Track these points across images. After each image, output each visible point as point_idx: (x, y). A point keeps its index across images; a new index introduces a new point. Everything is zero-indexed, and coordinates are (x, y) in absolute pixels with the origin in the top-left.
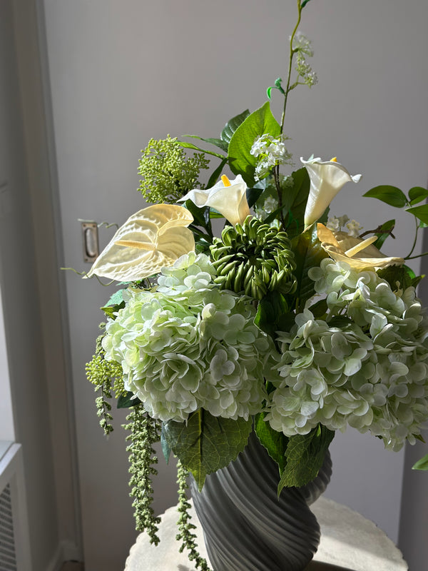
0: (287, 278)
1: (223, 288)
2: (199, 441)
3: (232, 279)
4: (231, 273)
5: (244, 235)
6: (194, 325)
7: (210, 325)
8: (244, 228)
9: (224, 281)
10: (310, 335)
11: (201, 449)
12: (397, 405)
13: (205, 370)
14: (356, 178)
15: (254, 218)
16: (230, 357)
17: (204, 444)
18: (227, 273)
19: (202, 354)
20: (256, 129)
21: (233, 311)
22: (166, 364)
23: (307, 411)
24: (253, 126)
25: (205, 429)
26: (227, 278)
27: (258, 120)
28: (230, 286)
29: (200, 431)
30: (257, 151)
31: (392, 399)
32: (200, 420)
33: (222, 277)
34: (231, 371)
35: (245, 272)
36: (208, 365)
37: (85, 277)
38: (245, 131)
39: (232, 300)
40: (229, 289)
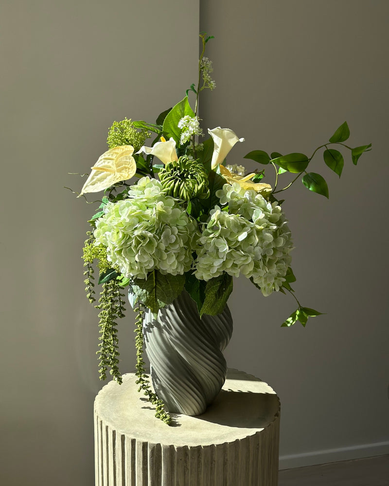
0: (204, 189)
1: (167, 195)
2: (154, 290)
3: (173, 189)
4: (172, 185)
5: (179, 167)
6: (152, 214)
7: (160, 215)
8: (178, 162)
9: (168, 190)
10: (218, 219)
11: (155, 295)
12: (267, 260)
13: (159, 240)
14: (242, 140)
15: (184, 158)
16: (173, 233)
17: (157, 291)
18: (169, 186)
19: (156, 231)
20: (180, 114)
21: (174, 207)
22: (136, 238)
23: (217, 264)
24: (178, 112)
25: (157, 283)
26: (170, 188)
27: (181, 109)
28: (171, 194)
29: (155, 284)
30: (182, 125)
31: (264, 256)
32: (154, 278)
33: (168, 189)
34: (173, 241)
35: (179, 186)
36: (160, 238)
37: (78, 197)
38: (173, 115)
39: (173, 201)
40: (170, 195)
